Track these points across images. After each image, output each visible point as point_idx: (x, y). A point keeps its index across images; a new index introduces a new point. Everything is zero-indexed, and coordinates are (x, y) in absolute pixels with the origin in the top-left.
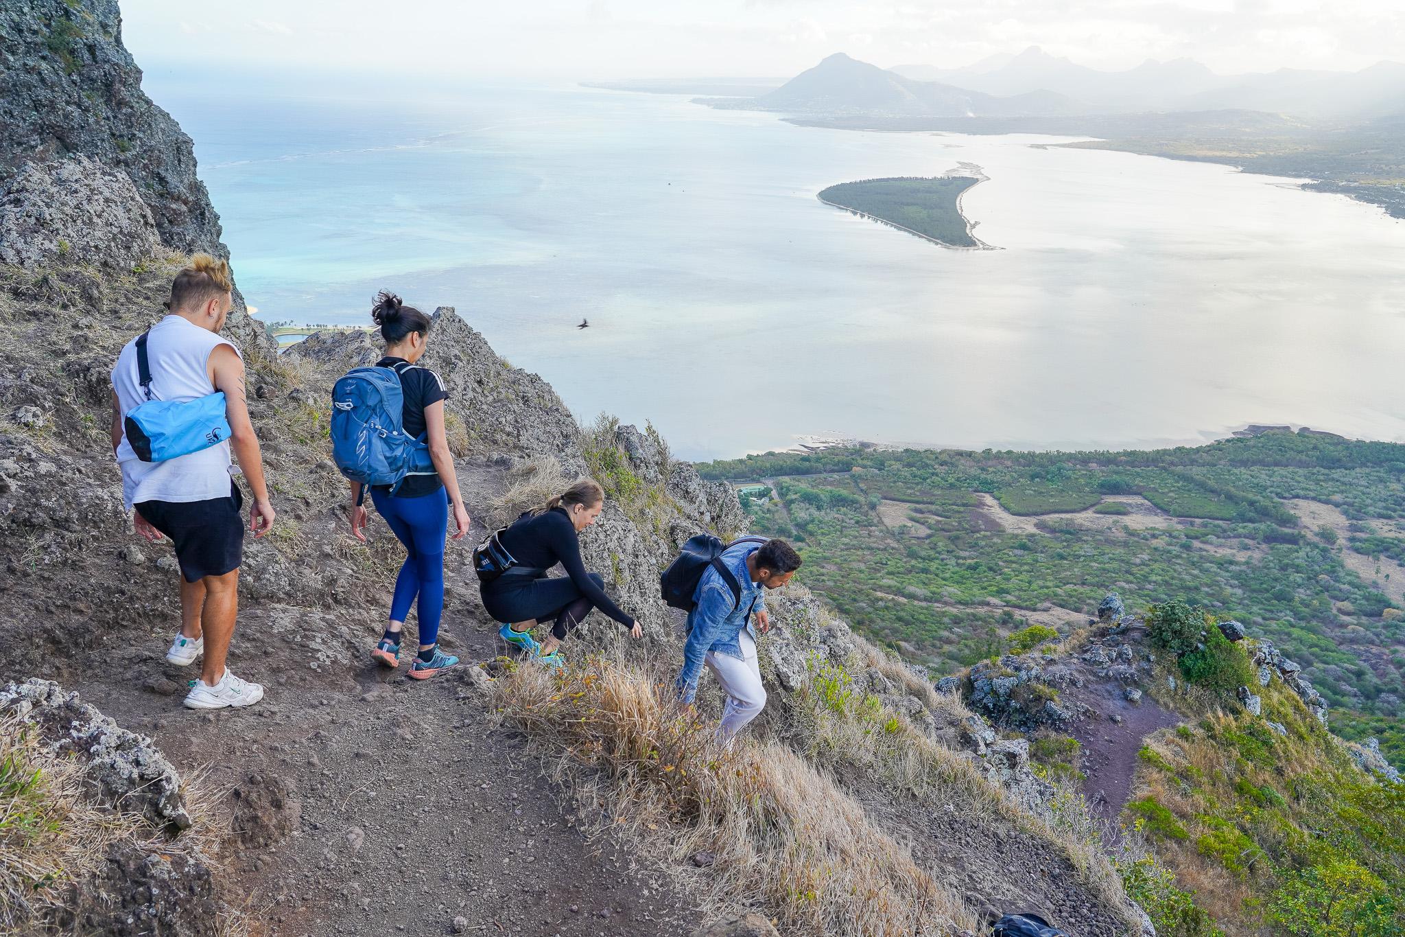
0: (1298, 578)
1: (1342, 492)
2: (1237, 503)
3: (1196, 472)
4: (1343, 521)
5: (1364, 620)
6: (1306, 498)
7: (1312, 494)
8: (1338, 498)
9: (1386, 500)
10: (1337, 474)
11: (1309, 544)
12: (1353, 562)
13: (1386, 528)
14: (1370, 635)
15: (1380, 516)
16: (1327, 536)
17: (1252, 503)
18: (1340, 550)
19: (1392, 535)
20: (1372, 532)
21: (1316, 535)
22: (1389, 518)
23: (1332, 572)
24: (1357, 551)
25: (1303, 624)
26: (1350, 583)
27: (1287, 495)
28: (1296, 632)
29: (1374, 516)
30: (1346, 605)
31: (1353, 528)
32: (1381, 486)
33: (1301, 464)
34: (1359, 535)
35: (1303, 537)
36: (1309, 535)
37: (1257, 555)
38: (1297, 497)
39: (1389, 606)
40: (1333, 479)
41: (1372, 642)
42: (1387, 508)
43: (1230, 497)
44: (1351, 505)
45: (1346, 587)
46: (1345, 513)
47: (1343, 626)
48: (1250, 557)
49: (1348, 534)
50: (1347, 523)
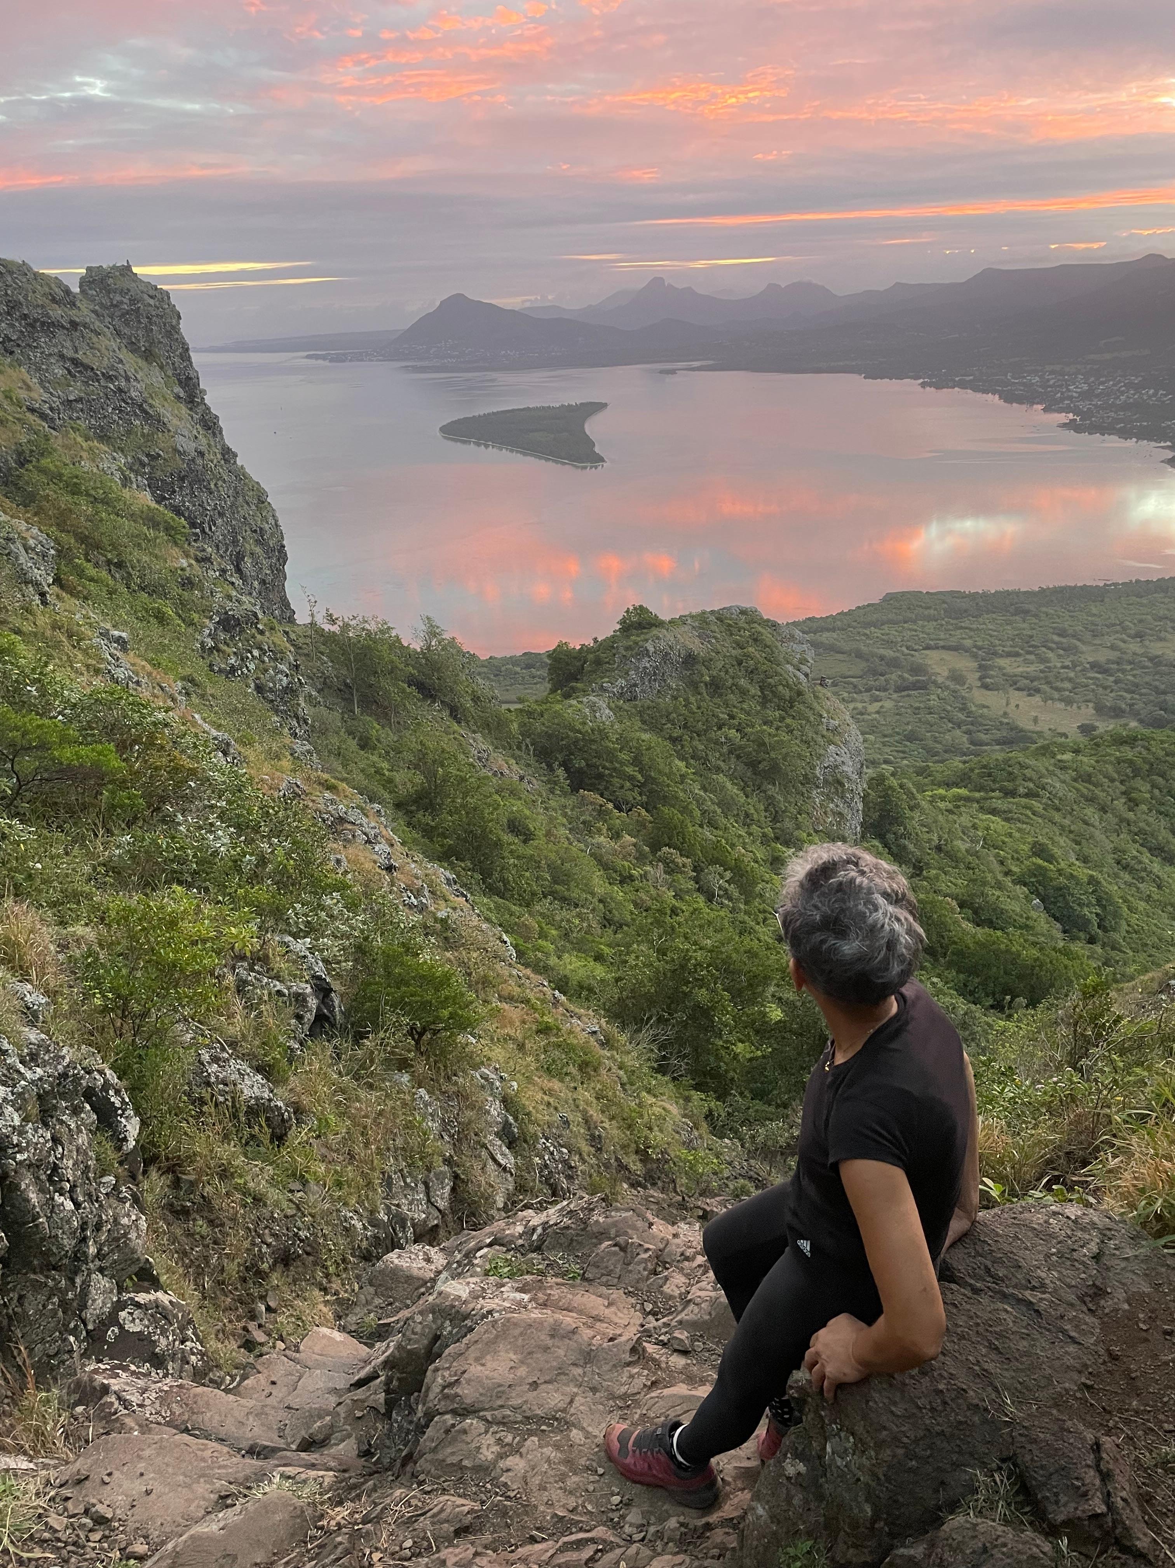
1: (971, 637)
2: (867, 660)
3: (826, 637)
4: (973, 664)
7: (941, 643)
8: (968, 643)
11: (939, 687)
12: (983, 698)
17: (882, 658)
18: (970, 689)
24: (988, 688)
27: (917, 647)
29: (1002, 656)
33: (929, 619)
34: (992, 674)
35: (935, 682)
36: (940, 680)
37: (888, 704)
38: (928, 648)
40: (962, 628)
43: (859, 655)
48: (882, 707)
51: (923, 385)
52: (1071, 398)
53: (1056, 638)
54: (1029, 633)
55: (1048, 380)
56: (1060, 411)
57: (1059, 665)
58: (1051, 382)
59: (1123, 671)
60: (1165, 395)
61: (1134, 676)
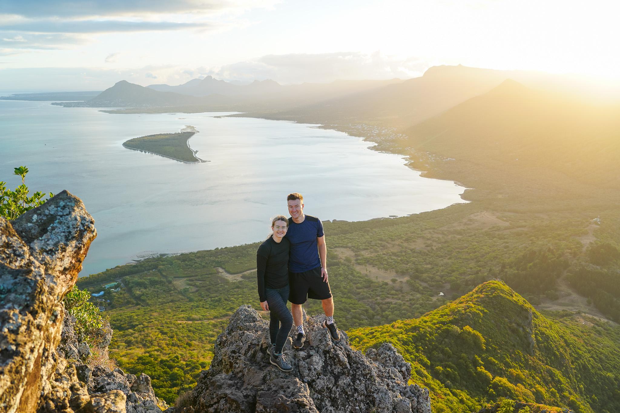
0: (341, 278)
1: (350, 242)
4: (353, 254)
5: (365, 290)
6: (339, 247)
7: (341, 245)
8: (350, 245)
9: (365, 243)
10: (348, 236)
11: (342, 265)
12: (358, 268)
13: (367, 253)
14: (368, 295)
15: (365, 249)
16: (348, 260)
18: (353, 265)
19: (369, 255)
20: (363, 255)
21: (345, 260)
22: (367, 249)
23: (352, 274)
24: (359, 264)
25: (345, 296)
26: (359, 277)
27: (332, 247)
28: (343, 300)
29: (362, 250)
30: (359, 285)
31: (356, 255)
32: (363, 238)
33: (335, 234)
34: (360, 258)
35: (340, 262)
36: (342, 261)
38: (336, 247)
39: (372, 282)
40: (347, 238)
41: (369, 298)
42: (366, 246)
44: (354, 247)
45: (358, 278)
46: (353, 250)
47: (359, 294)
49: (355, 258)
50: (354, 254)
51: (319, 127)
52: (373, 136)
53: (380, 242)
54: (370, 240)
55: (364, 128)
56: (370, 141)
57: (382, 253)
58: (366, 128)
59: (403, 256)
60: (405, 136)
61: (407, 257)
